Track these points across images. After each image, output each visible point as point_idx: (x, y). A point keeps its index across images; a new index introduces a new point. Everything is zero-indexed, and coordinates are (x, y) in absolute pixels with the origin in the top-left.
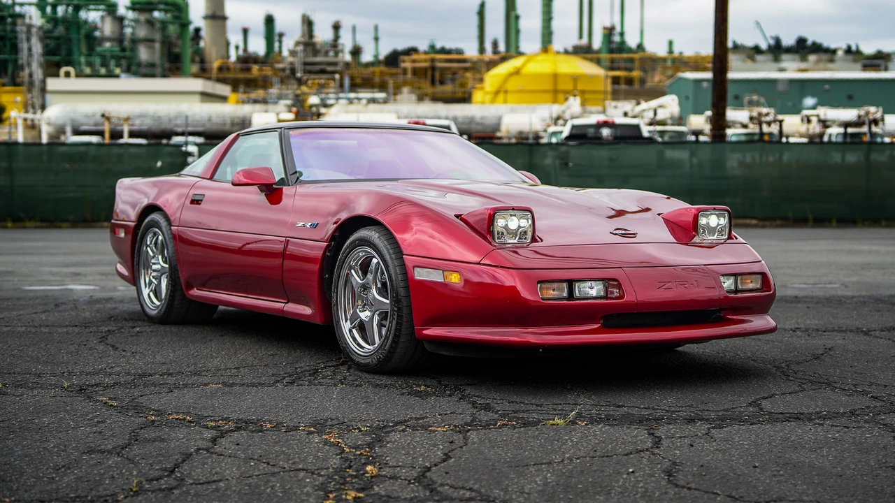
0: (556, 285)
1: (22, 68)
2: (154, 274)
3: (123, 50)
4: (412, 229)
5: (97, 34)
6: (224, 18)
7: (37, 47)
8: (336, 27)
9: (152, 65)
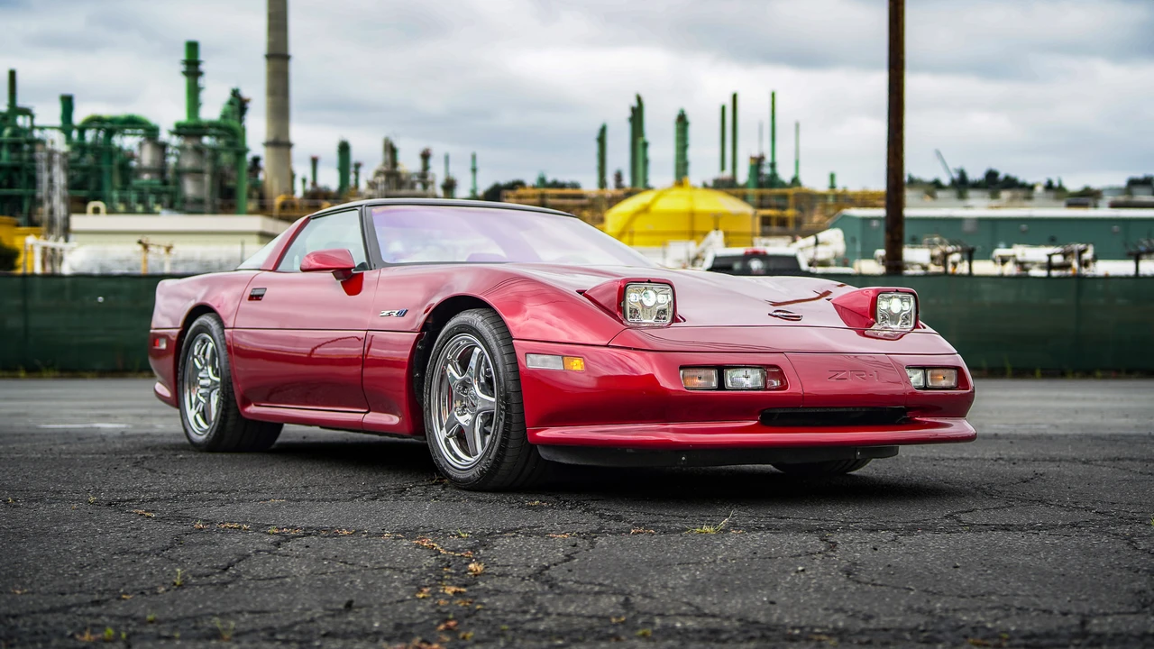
0: (702, 373)
1: (40, 203)
2: (202, 391)
3: (165, 183)
4: (525, 311)
5: (134, 164)
6: (289, 145)
7: (60, 178)
8: (426, 156)
9: (200, 202)
